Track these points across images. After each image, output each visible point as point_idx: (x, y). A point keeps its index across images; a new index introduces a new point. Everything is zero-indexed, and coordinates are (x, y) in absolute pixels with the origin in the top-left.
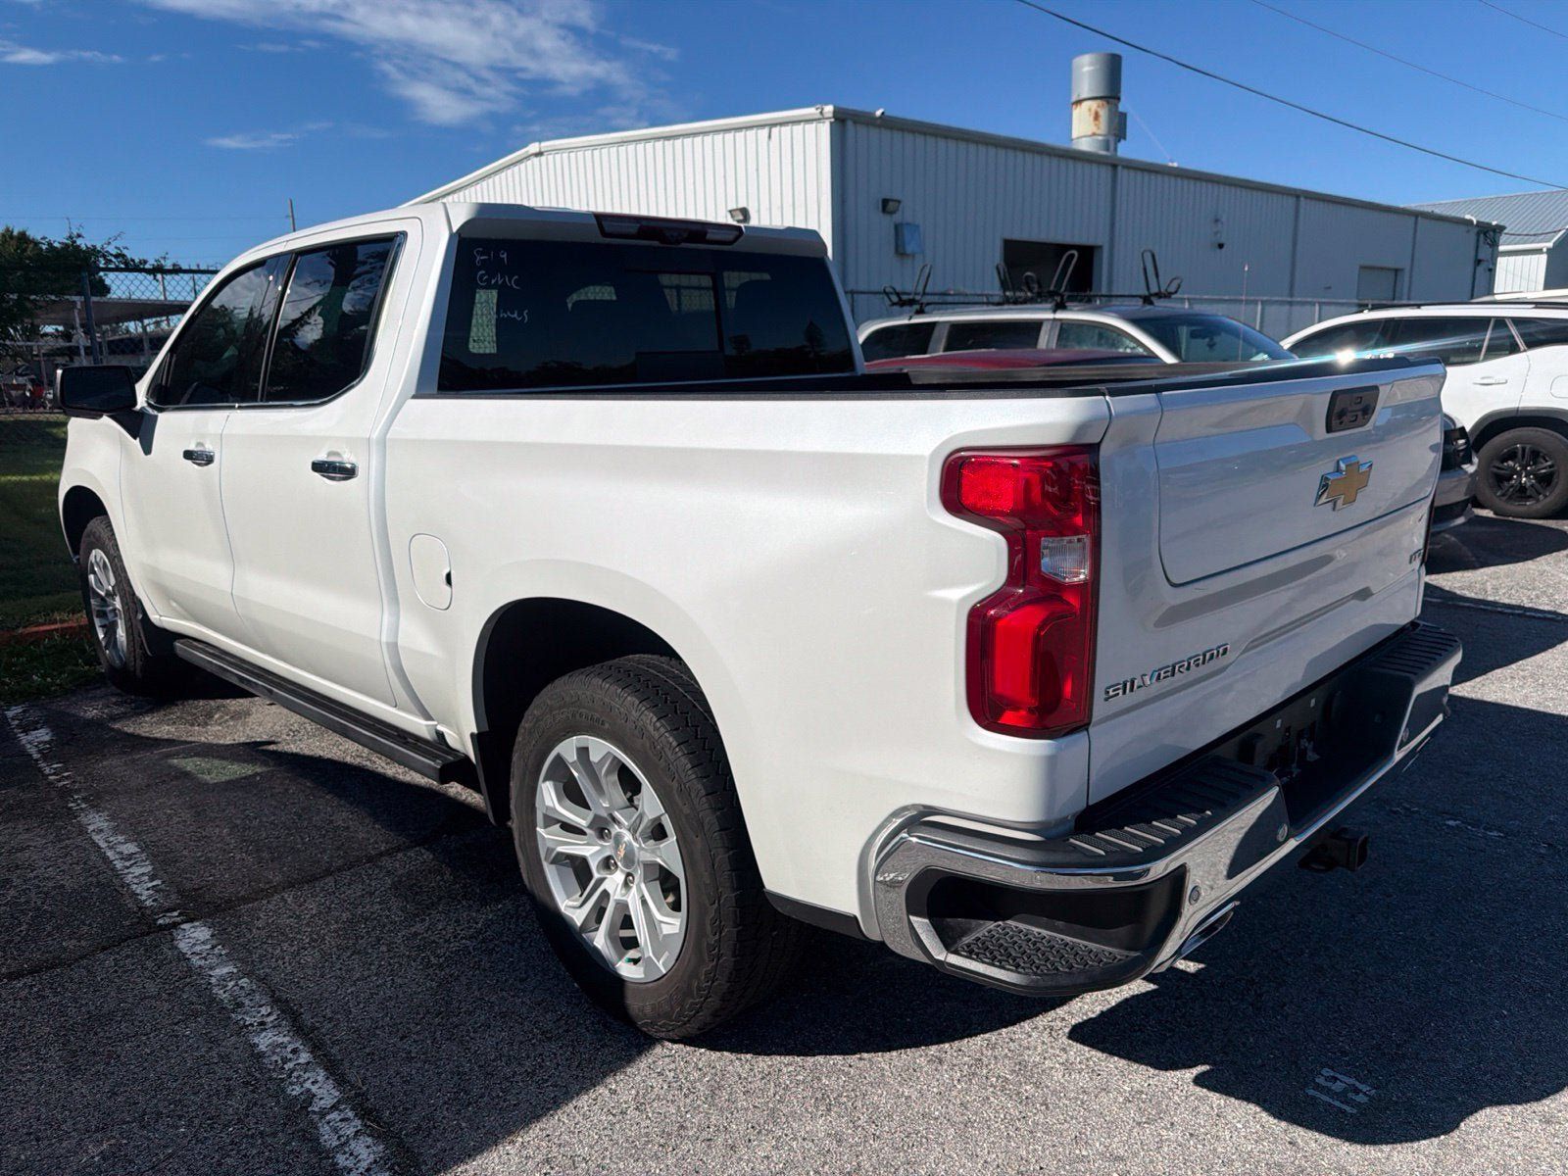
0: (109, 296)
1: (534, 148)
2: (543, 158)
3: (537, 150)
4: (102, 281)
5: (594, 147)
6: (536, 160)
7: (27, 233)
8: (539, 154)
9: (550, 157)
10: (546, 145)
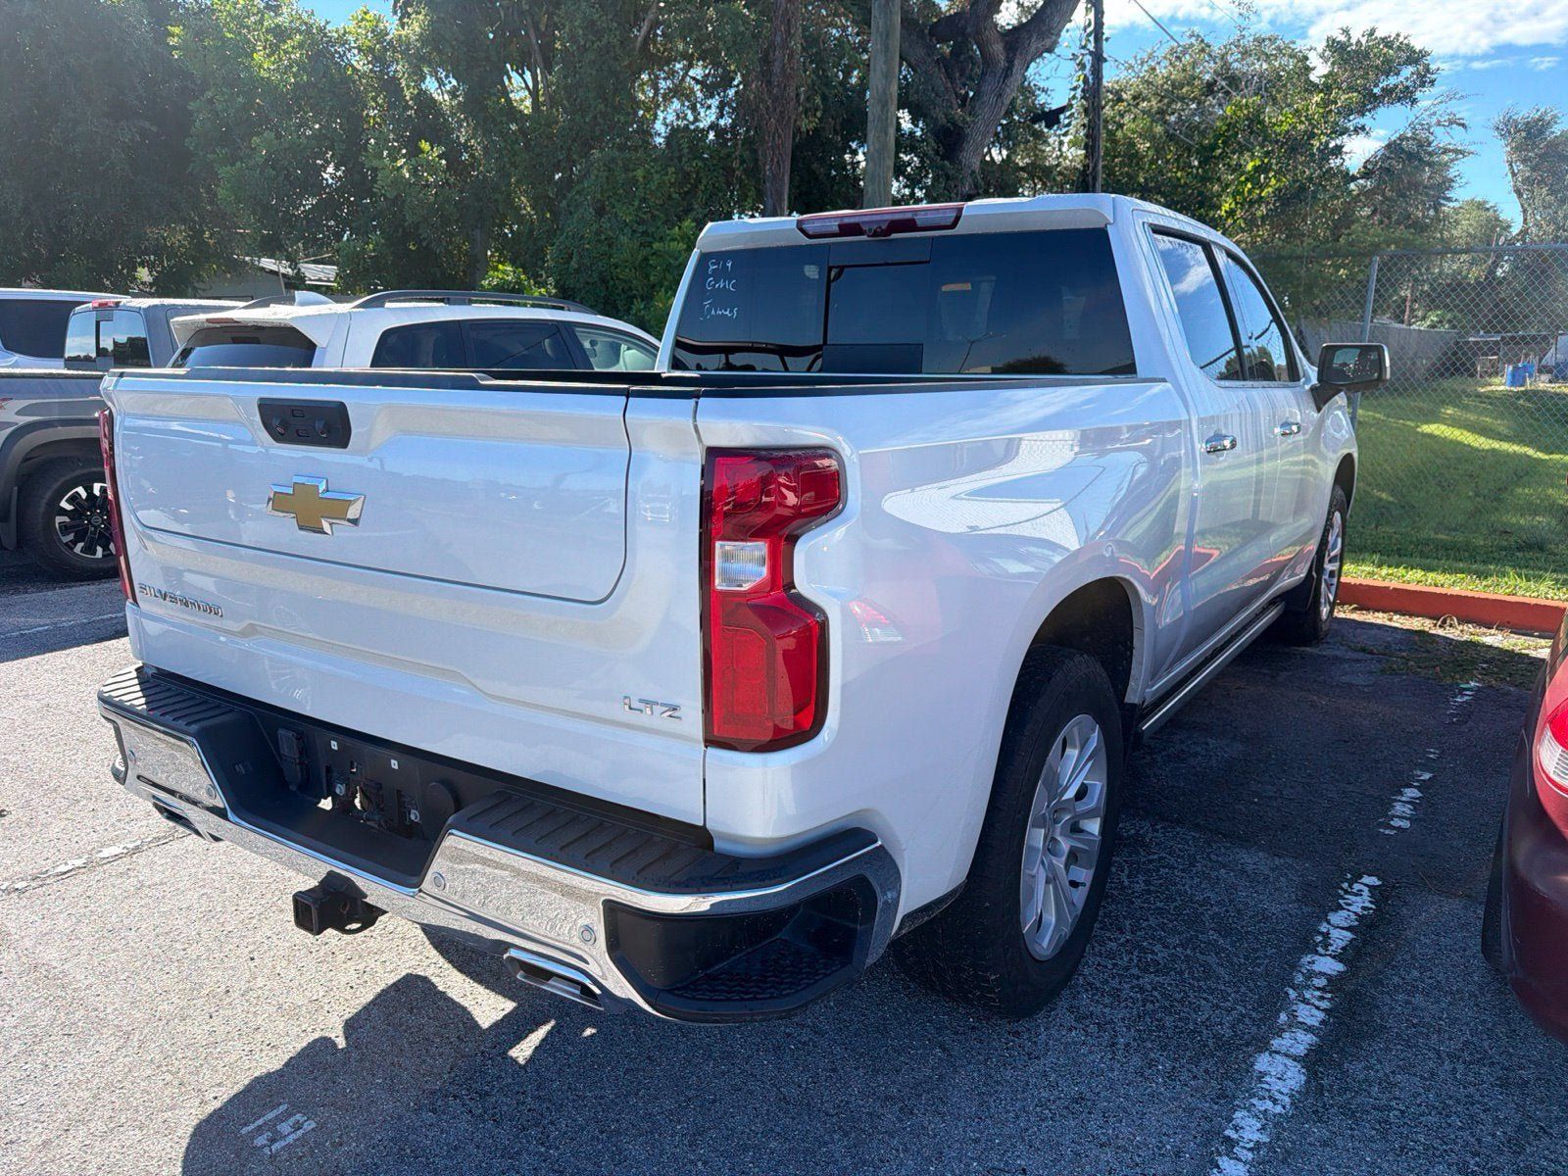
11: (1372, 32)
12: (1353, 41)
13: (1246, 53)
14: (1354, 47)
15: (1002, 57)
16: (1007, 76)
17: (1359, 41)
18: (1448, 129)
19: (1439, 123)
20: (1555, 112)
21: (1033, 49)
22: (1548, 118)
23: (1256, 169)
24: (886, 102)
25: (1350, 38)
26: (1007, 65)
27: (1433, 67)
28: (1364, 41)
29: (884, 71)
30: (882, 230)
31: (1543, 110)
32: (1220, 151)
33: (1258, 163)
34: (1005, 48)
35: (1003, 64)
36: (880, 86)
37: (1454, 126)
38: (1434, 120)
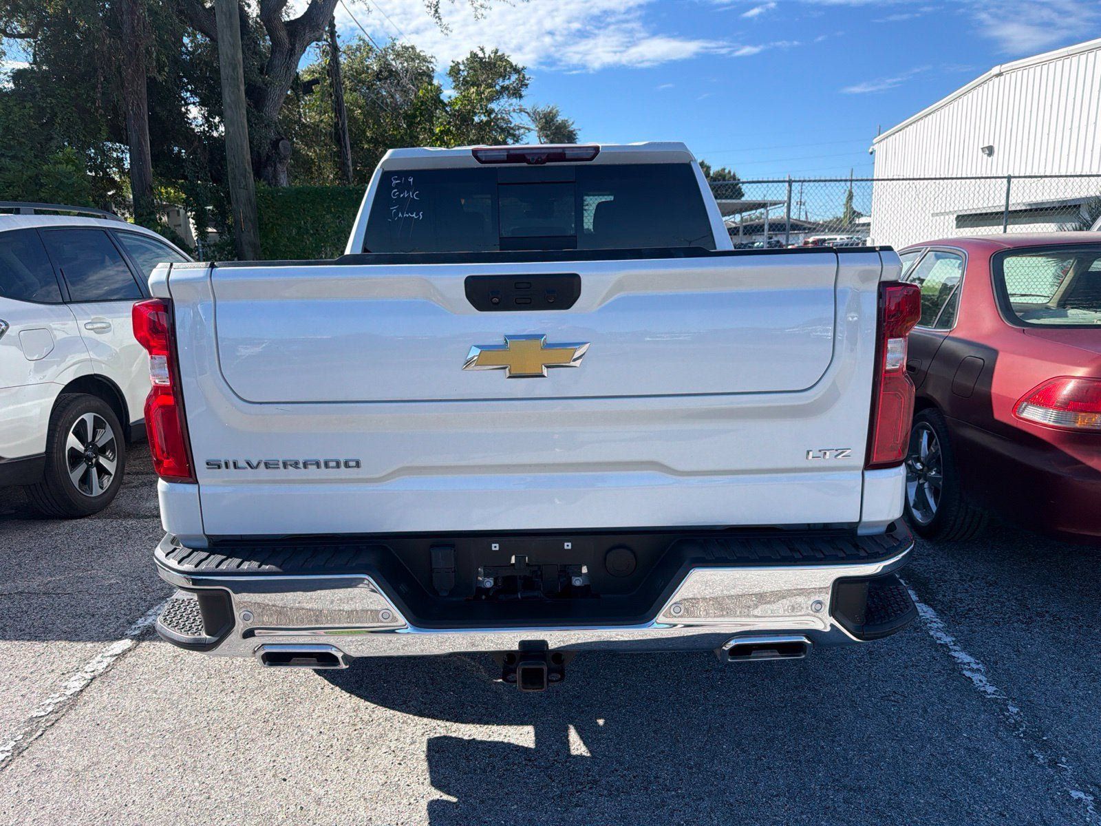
0: (743, 199)
1: (996, 70)
2: (1002, 78)
3: (998, 72)
4: (740, 189)
5: (1043, 63)
6: (997, 80)
7: (705, 162)
8: (1000, 74)
9: (1008, 76)
10: (1005, 67)
11: (496, 52)
12: (487, 56)
13: (398, 55)
14: (487, 60)
15: (287, 41)
16: (291, 56)
17: (489, 56)
18: (520, 115)
19: (514, 111)
20: (558, 108)
21: (307, 38)
22: (554, 111)
23: (441, 132)
24: (236, 65)
25: (484, 54)
26: (290, 47)
27: (527, 77)
28: (492, 56)
29: (232, 42)
30: (542, 160)
31: (551, 107)
32: (419, 119)
33: (442, 128)
34: (288, 34)
35: (287, 45)
36: (229, 52)
37: (523, 113)
38: (512, 109)
